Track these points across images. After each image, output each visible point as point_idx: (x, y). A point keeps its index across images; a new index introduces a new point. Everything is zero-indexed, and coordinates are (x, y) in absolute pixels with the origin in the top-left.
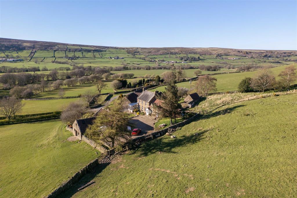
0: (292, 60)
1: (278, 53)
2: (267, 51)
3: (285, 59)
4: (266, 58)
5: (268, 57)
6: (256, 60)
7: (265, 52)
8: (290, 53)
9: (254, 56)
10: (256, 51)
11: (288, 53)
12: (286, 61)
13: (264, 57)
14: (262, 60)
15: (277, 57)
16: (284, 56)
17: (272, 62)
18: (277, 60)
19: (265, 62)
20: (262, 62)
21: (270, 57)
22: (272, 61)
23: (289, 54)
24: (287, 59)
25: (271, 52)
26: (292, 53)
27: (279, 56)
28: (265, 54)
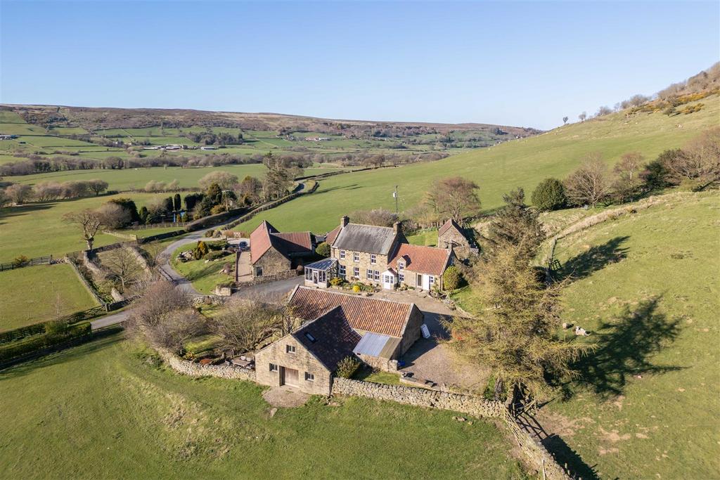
0: (424, 141)
1: (397, 128)
2: (378, 124)
3: (411, 140)
4: (379, 138)
5: (381, 136)
6: (361, 141)
7: (375, 125)
8: (418, 128)
9: (356, 133)
10: (358, 124)
11: (415, 127)
12: (413, 144)
13: (375, 136)
14: (373, 143)
15: (397, 136)
16: (409, 135)
17: (391, 147)
18: (399, 142)
19: (379, 146)
20: (373, 146)
21: (384, 136)
22: (391, 144)
23: (417, 131)
24: (415, 141)
25: (386, 125)
26: (421, 129)
27: (400, 134)
28: (375, 130)
